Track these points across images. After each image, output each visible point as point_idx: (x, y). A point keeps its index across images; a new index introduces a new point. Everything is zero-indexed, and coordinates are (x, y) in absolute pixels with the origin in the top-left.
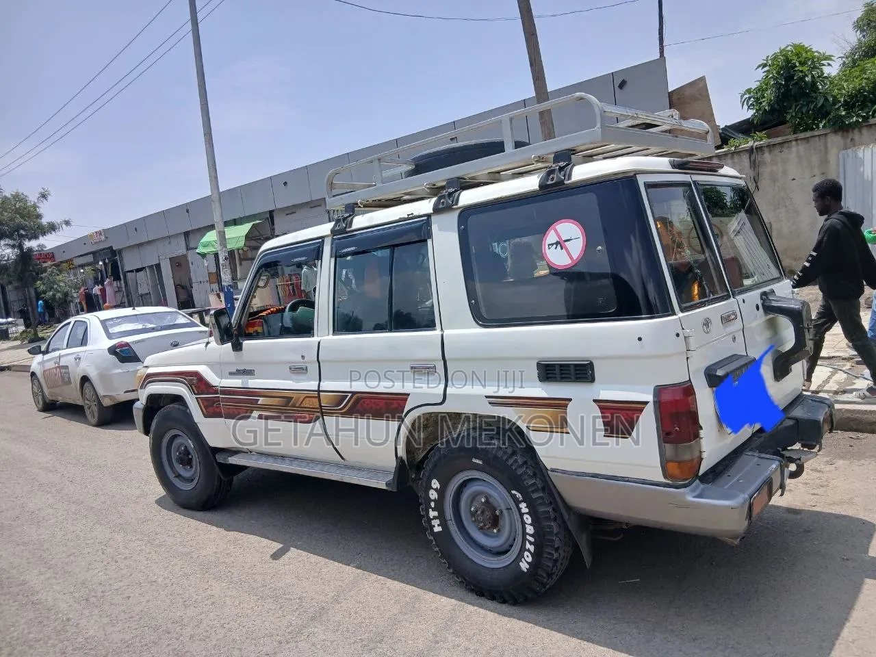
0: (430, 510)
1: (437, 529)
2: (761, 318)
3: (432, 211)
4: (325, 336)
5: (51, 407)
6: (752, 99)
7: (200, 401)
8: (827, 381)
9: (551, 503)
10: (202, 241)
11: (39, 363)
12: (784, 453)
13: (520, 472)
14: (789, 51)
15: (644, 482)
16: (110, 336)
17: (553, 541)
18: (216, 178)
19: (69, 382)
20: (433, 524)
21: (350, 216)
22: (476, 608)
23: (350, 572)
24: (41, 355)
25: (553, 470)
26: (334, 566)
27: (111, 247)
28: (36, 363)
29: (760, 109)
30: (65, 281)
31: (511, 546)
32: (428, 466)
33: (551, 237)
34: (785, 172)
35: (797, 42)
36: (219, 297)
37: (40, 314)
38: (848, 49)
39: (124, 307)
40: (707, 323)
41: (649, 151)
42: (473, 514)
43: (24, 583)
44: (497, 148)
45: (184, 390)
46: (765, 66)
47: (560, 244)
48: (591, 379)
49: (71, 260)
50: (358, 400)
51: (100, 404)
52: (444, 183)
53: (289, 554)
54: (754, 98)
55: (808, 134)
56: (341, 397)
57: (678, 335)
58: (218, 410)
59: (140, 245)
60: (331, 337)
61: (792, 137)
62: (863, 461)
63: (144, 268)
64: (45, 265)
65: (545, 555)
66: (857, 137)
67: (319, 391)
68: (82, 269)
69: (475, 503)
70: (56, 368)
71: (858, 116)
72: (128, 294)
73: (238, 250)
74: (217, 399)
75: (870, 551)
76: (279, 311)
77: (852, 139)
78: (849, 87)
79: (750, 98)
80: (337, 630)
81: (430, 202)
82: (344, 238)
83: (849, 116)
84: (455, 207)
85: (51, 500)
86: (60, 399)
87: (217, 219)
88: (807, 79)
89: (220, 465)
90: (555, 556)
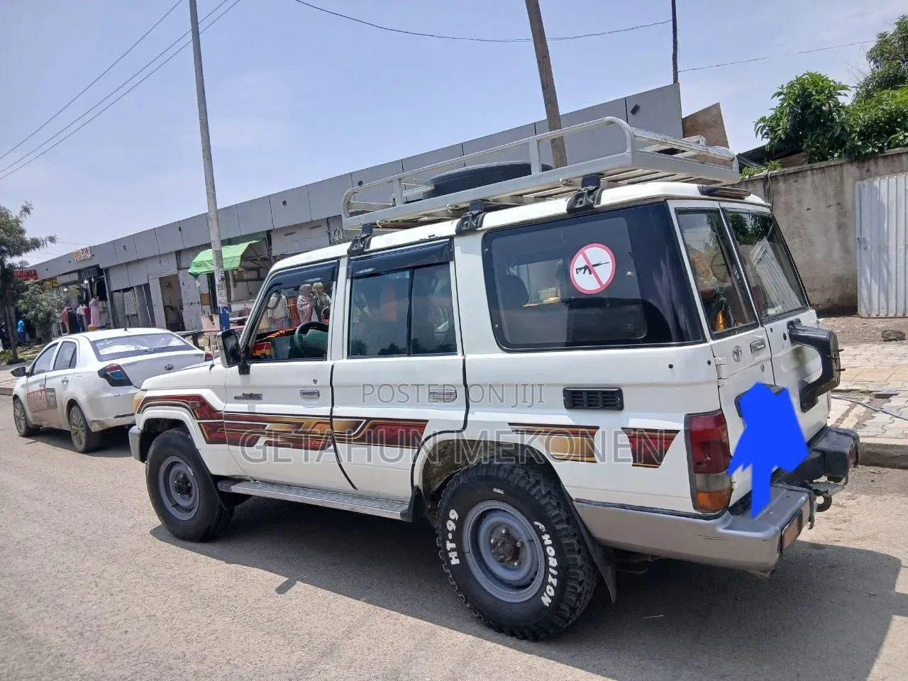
0: (448, 542)
1: (455, 562)
2: (787, 348)
3: (455, 233)
4: (338, 360)
5: (33, 432)
6: (767, 128)
7: (202, 426)
8: (846, 415)
9: (575, 535)
10: (194, 261)
11: (23, 386)
12: (810, 485)
13: (543, 502)
14: (804, 79)
15: (673, 513)
16: (100, 358)
17: (577, 574)
18: (214, 196)
19: (55, 406)
20: (450, 556)
21: (368, 236)
22: (494, 644)
23: (360, 607)
24: (25, 377)
25: (578, 501)
26: (344, 601)
27: (98, 265)
28: (20, 385)
29: (775, 138)
30: (48, 300)
31: (532, 580)
32: (446, 495)
33: (579, 262)
34: (800, 202)
35: (813, 71)
36: (212, 320)
37: (19, 334)
38: (862, 79)
39: (110, 328)
40: (737, 352)
41: (675, 177)
42: (493, 546)
43: (12, 617)
44: (524, 170)
45: (186, 415)
46: (780, 94)
47: (588, 268)
48: (620, 407)
49: (55, 278)
50: (373, 426)
51: (88, 429)
52: (468, 205)
53: (295, 588)
54: (769, 126)
55: (824, 164)
56: (355, 423)
57: (709, 363)
58: (221, 436)
59: (128, 264)
60: (346, 361)
61: (806, 166)
62: (884, 497)
63: (132, 288)
64: (27, 283)
65: (569, 589)
66: (873, 168)
67: (331, 417)
68: (66, 287)
69: (495, 535)
70: (41, 391)
71: (874, 146)
72: (114, 315)
73: (232, 271)
74: (221, 425)
75: (897, 586)
76: (287, 334)
77: (868, 170)
78: (865, 117)
79: (764, 127)
80: (350, 667)
81: (452, 223)
82: (362, 259)
83: (865, 146)
84: (479, 229)
85: (38, 530)
86: (45, 424)
87: (214, 238)
88: (824, 108)
89: (223, 494)
90: (579, 589)
